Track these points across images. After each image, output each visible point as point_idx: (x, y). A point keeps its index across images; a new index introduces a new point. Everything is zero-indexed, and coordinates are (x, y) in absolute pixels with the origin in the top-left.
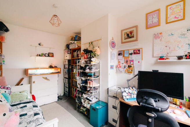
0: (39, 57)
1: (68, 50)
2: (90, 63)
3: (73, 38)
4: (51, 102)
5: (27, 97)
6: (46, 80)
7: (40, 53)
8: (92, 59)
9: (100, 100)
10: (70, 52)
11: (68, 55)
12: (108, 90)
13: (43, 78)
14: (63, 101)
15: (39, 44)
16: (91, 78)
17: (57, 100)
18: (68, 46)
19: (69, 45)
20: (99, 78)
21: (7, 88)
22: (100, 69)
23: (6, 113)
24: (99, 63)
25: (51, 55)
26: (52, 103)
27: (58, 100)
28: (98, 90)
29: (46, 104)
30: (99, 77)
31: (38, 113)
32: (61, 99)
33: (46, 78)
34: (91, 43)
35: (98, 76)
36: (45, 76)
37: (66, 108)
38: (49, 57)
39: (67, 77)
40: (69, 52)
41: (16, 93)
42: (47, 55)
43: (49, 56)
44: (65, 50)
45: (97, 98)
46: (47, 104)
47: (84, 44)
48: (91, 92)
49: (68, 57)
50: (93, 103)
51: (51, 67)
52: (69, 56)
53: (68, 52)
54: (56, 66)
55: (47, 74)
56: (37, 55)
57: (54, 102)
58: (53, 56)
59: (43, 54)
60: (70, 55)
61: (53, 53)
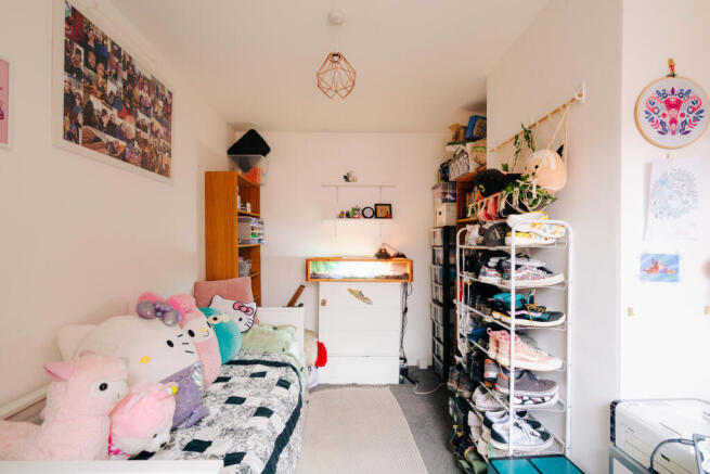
0: (346, 221)
1: (445, 187)
2: (502, 242)
3: (462, 131)
4: (377, 383)
5: (284, 346)
6: (358, 302)
7: (348, 208)
8: (512, 220)
9: (563, 456)
10: (454, 195)
11: (443, 208)
12: (613, 413)
13: (352, 292)
14: (416, 391)
15: (346, 178)
16: (504, 318)
17: (397, 382)
18: (444, 170)
19: (448, 167)
20: (564, 325)
21: (247, 311)
22: (570, 278)
23: (109, 384)
24: (561, 242)
25: (382, 211)
26: (379, 386)
27: (402, 382)
28: (555, 390)
29: (360, 383)
30: (561, 320)
31: (270, 408)
32: (413, 382)
33: (360, 295)
34: (521, 138)
35: (555, 315)
36: (356, 287)
37: (416, 424)
38: (377, 217)
39: (441, 300)
40: (448, 196)
41: (265, 328)
42: (369, 213)
43: (375, 215)
44: (434, 188)
45: (545, 436)
46: (361, 386)
47: (499, 148)
48: (505, 391)
49: (446, 215)
50: (511, 453)
51: (383, 255)
52: (448, 210)
53: (445, 194)
54: (402, 251)
55: (364, 280)
56: (341, 216)
57: (384, 386)
58: (389, 216)
59: (358, 210)
60: (454, 208)
61: (390, 205)
